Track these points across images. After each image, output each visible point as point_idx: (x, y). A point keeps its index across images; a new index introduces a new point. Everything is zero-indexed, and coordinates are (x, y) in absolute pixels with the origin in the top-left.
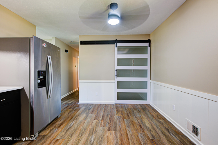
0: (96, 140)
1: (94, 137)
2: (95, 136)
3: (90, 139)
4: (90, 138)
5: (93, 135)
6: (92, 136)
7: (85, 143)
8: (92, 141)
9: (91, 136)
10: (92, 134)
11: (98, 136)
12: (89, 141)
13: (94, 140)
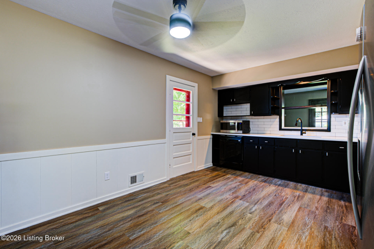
0: (220, 230)
1: (220, 237)
2: (218, 236)
3: (228, 237)
4: (225, 238)
5: (220, 239)
6: (222, 238)
7: (238, 234)
8: (225, 232)
9: (223, 240)
10: (220, 242)
11: (213, 233)
12: (231, 234)
13: (222, 232)
